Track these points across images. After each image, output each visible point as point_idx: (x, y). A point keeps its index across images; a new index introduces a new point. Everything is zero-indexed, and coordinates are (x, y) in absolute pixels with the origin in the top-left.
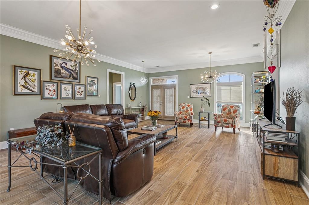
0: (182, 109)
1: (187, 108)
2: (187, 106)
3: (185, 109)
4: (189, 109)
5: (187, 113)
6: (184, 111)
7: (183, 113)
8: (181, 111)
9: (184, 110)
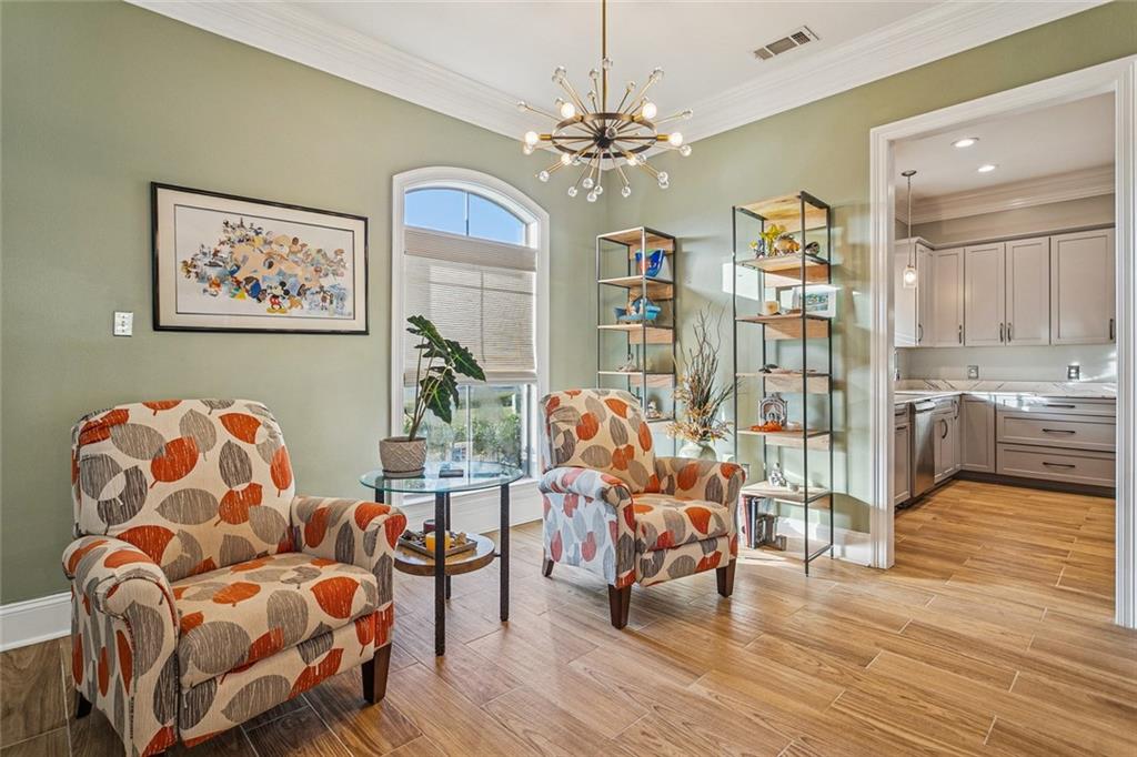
0: (159, 492)
1: (235, 464)
2: (224, 436)
3: (206, 475)
4: (261, 473)
5: (244, 530)
6: (191, 506)
7: (188, 541)
8: (148, 517)
9: (192, 494)
